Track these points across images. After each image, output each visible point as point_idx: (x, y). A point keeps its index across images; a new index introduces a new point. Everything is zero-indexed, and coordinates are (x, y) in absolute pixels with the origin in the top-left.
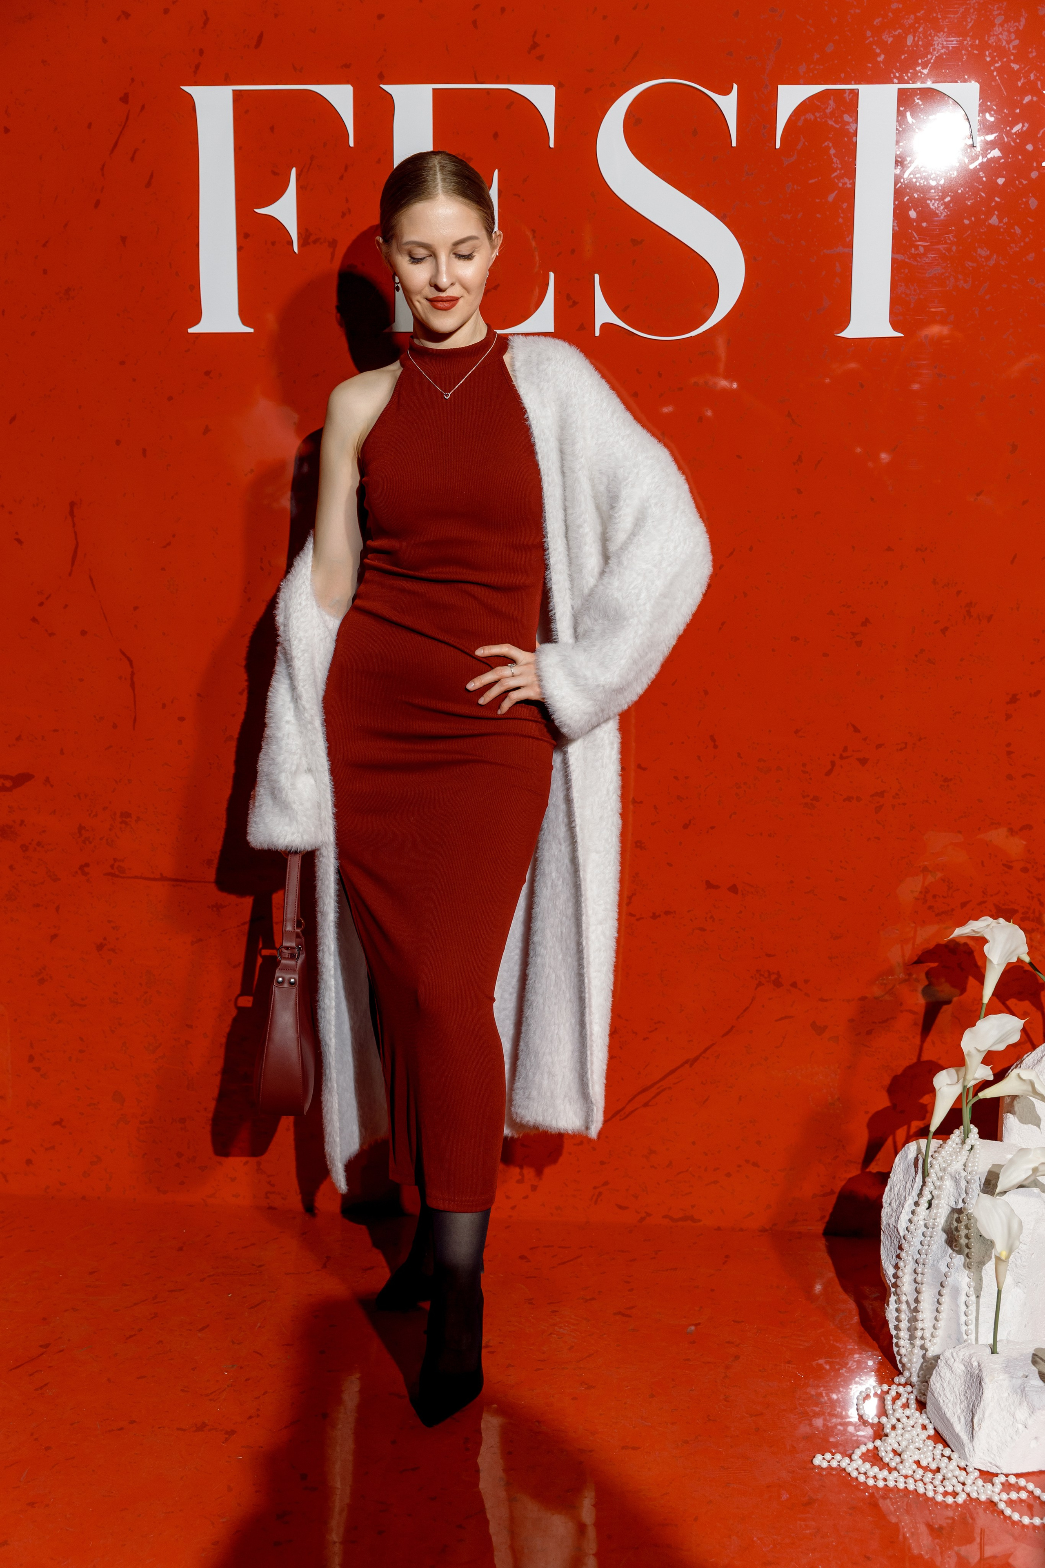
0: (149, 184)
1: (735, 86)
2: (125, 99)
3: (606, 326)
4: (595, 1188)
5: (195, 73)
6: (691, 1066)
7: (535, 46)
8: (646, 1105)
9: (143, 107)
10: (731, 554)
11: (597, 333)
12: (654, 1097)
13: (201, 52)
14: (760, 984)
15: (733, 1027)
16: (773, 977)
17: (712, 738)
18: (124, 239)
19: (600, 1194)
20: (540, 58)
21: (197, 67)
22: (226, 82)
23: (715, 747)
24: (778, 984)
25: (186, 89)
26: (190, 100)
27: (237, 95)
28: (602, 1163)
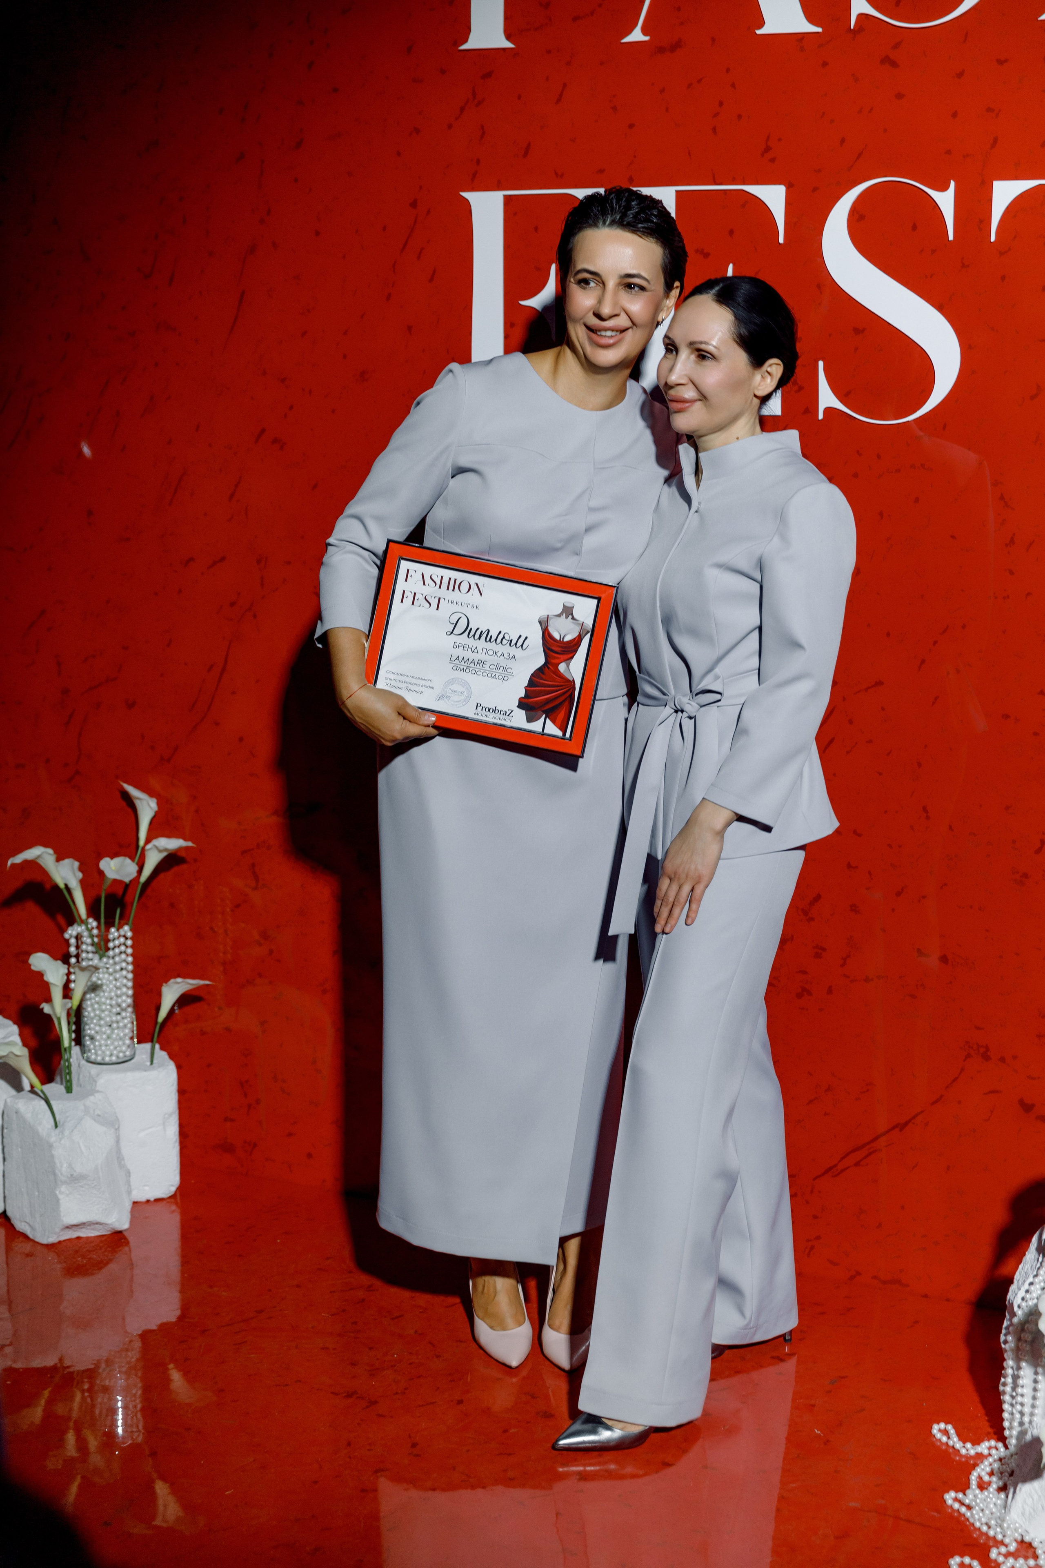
0: (431, 280)
1: (952, 183)
2: (414, 204)
3: (829, 410)
4: (808, 1241)
5: (473, 180)
6: (901, 1131)
7: (768, 149)
8: (857, 1164)
9: (429, 212)
10: (945, 631)
11: (821, 417)
12: (865, 1158)
13: (478, 162)
14: (968, 1056)
15: (942, 1096)
16: (982, 1050)
17: (925, 809)
18: (410, 328)
19: (812, 1248)
20: (773, 160)
21: (475, 175)
22: (497, 186)
23: (928, 818)
24: (986, 1057)
25: (465, 194)
26: (467, 204)
27: (508, 200)
28: (815, 1217)
